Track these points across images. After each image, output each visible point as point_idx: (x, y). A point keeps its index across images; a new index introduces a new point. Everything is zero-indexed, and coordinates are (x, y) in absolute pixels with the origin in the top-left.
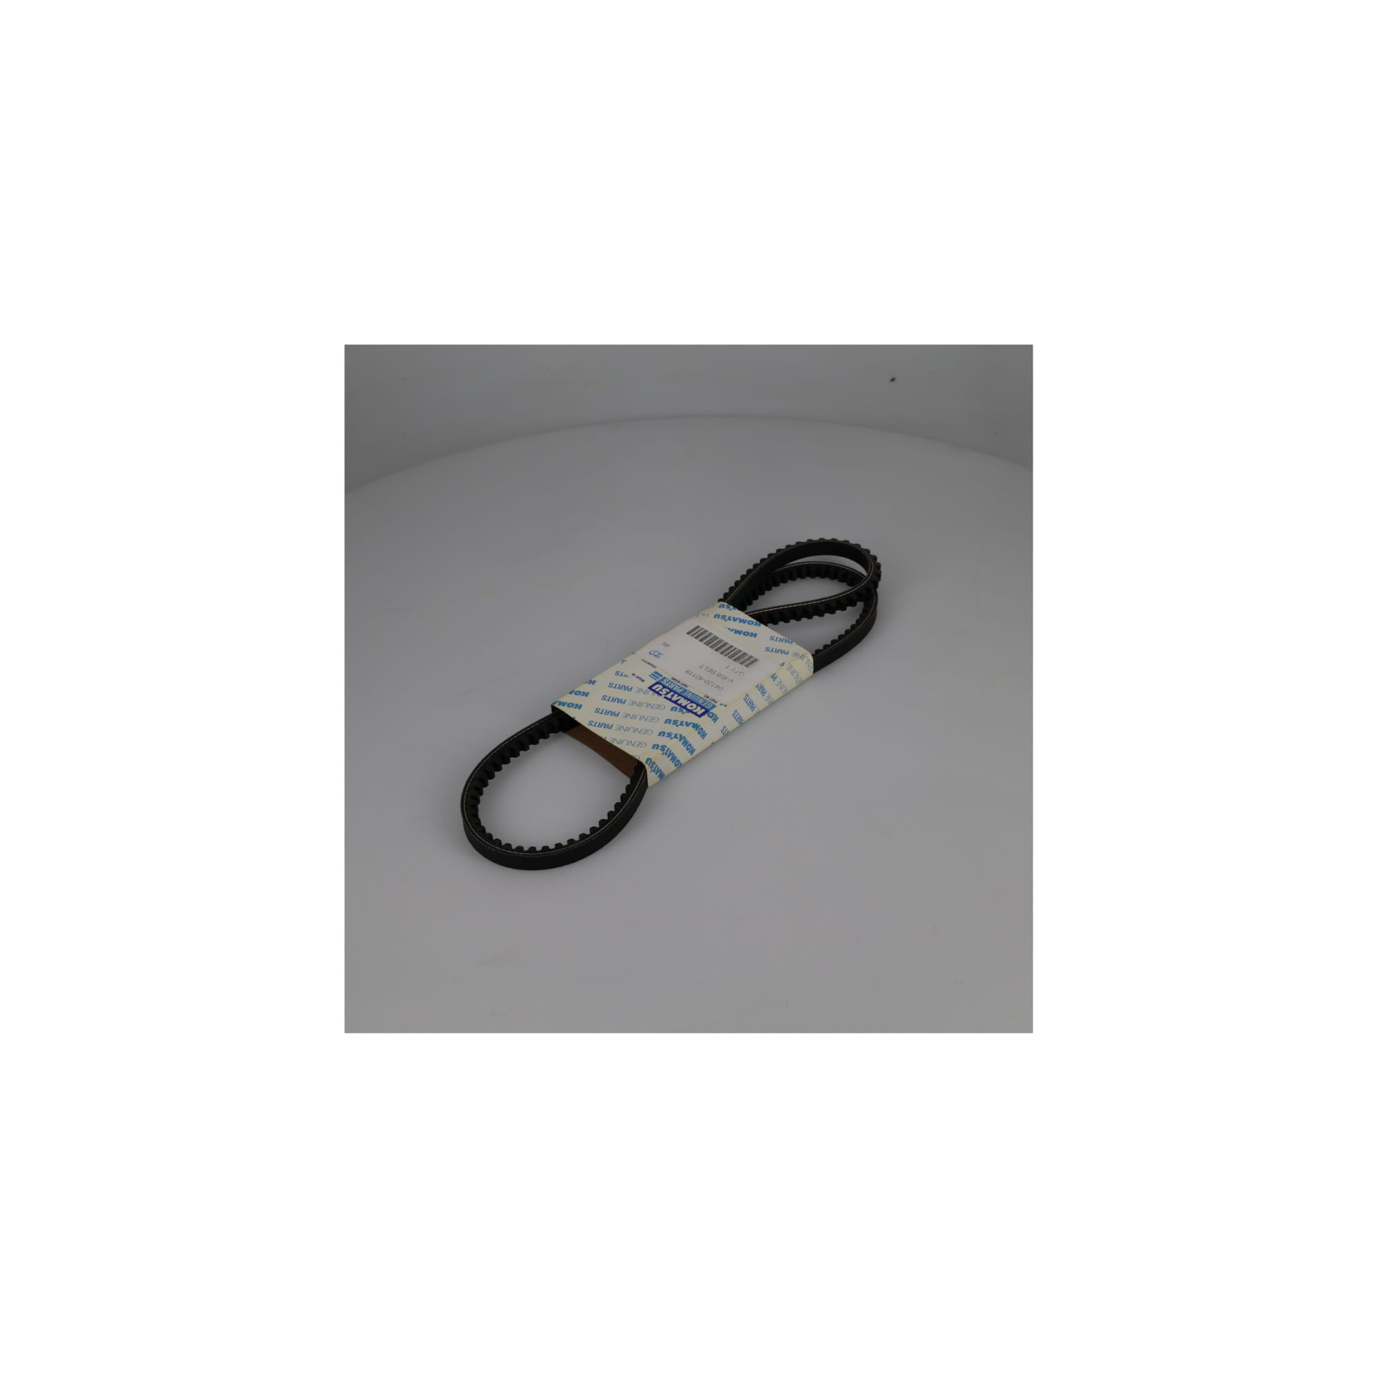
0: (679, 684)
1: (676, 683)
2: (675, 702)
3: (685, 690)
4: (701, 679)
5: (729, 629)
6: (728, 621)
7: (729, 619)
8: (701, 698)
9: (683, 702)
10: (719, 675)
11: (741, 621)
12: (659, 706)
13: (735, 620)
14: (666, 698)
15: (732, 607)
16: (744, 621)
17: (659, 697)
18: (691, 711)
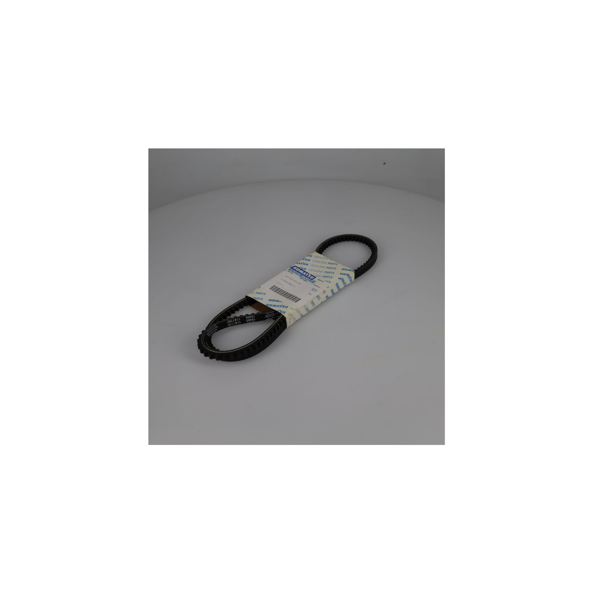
0: (304, 279)
1: (305, 280)
2: (304, 272)
3: (301, 276)
4: (294, 281)
5: (281, 302)
6: (281, 305)
7: (281, 306)
8: (294, 273)
9: (301, 271)
10: (287, 282)
11: (275, 306)
12: (311, 270)
13: (278, 306)
14: (309, 274)
15: (279, 312)
16: (274, 306)
17: (311, 274)
18: (298, 268)
